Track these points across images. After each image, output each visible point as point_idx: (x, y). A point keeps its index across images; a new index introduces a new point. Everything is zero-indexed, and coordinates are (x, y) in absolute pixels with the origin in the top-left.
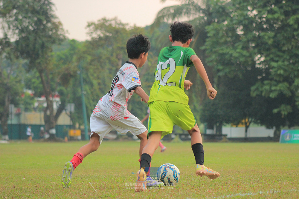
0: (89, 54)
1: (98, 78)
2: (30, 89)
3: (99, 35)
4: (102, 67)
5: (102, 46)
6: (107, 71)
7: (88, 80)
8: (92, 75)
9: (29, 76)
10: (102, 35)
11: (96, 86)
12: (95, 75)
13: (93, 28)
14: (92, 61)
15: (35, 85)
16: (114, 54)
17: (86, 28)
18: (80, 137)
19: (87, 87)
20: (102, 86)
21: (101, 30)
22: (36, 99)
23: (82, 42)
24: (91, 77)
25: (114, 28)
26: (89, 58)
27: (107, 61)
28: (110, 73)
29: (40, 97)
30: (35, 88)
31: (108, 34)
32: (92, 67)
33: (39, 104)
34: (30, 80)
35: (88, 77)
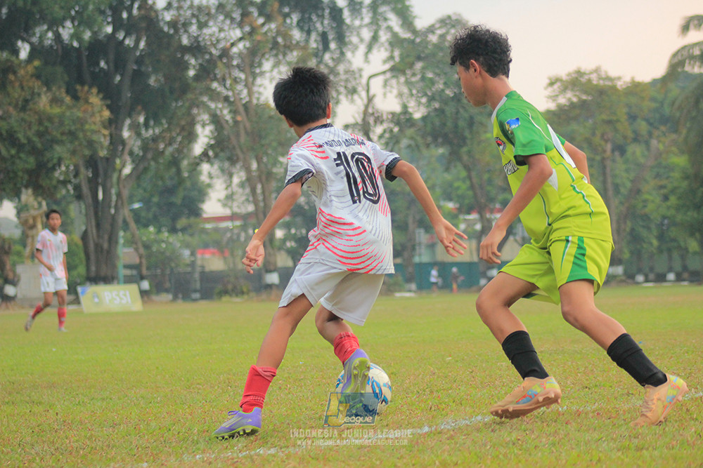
2: (450, 200)
3: (570, 100)
5: (575, 118)
9: (448, 177)
10: (575, 100)
13: (559, 88)
15: (460, 192)
16: (598, 133)
17: (546, 88)
21: (572, 90)
22: (461, 217)
25: (596, 85)
29: (469, 213)
30: (460, 198)
31: (584, 97)
33: (468, 226)
34: (451, 185)
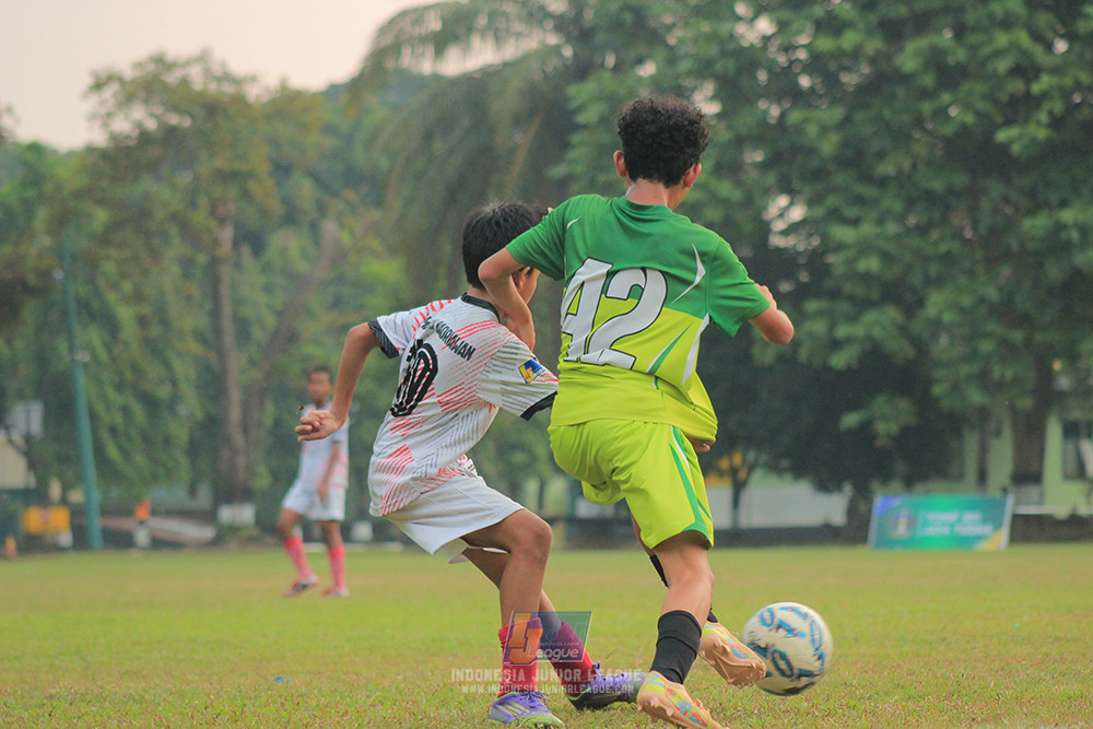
0: (100, 202)
1: (138, 297)
3: (139, 125)
4: (155, 255)
5: (153, 168)
6: (175, 269)
7: (96, 305)
8: (115, 286)
10: (151, 125)
11: (129, 330)
12: (127, 287)
13: (115, 95)
14: (114, 226)
16: (203, 201)
17: (85, 96)
18: (66, 538)
19: (94, 336)
20: (155, 331)
21: (146, 101)
23: (71, 154)
24: (111, 297)
25: (201, 94)
26: (101, 216)
27: (174, 230)
28: (187, 276)
31: (174, 120)
32: (113, 252)
35: (97, 293)
